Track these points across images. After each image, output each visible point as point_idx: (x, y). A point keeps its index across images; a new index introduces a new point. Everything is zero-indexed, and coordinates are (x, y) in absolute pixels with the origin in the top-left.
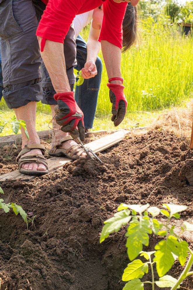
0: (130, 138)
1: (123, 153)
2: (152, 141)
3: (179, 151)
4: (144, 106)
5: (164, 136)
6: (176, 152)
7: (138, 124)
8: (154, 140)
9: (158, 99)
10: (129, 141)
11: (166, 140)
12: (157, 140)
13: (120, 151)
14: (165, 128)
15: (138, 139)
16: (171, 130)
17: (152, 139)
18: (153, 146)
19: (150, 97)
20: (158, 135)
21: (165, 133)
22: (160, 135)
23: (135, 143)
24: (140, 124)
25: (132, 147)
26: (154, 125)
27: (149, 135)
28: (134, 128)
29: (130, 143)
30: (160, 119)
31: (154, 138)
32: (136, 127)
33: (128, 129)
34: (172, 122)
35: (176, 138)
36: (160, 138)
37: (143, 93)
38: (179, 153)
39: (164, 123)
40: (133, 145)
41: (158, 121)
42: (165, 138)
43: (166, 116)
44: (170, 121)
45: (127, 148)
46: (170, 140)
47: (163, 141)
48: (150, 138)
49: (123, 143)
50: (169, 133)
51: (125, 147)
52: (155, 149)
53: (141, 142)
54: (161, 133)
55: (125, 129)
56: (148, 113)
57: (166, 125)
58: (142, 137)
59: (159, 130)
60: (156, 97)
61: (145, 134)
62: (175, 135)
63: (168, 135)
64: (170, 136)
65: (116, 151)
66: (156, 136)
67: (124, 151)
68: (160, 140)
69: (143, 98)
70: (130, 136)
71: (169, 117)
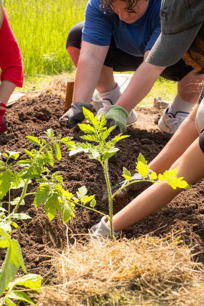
0: (23, 101)
1: (14, 113)
2: (41, 103)
3: (60, 112)
4: (45, 70)
5: (52, 100)
6: (58, 113)
7: (34, 87)
8: (43, 103)
9: (60, 63)
10: (21, 103)
11: (53, 103)
12: (45, 103)
13: (11, 112)
14: (54, 92)
15: (29, 101)
16: (59, 94)
17: (41, 102)
18: (37, 108)
19: (52, 61)
20: (47, 98)
21: (53, 97)
22: (48, 98)
23: (26, 105)
24: (36, 88)
25: (23, 108)
26: (46, 89)
27: (39, 98)
28: (30, 91)
29: (21, 105)
30: (51, 84)
31: (44, 101)
32: (32, 90)
33: (24, 92)
34: (62, 87)
35: (63, 101)
36: (48, 101)
37: (45, 57)
38: (60, 114)
39: (55, 87)
40: (24, 107)
41: (50, 86)
42: (52, 101)
43: (56, 81)
44: (60, 86)
45: (18, 109)
46: (57, 103)
47: (51, 103)
48: (40, 101)
49: (16, 105)
50: (57, 97)
51: (17, 108)
52: (38, 110)
53: (31, 104)
54: (50, 97)
55: (22, 92)
56: (48, 76)
57: (56, 90)
58: (33, 100)
59: (49, 93)
60: (58, 61)
61: (37, 97)
62: (62, 99)
63: (56, 98)
64: (57, 99)
65: (8, 111)
66: (45, 99)
67: (15, 112)
68: (48, 103)
69: (44, 62)
70: (24, 98)
71: (59, 82)
